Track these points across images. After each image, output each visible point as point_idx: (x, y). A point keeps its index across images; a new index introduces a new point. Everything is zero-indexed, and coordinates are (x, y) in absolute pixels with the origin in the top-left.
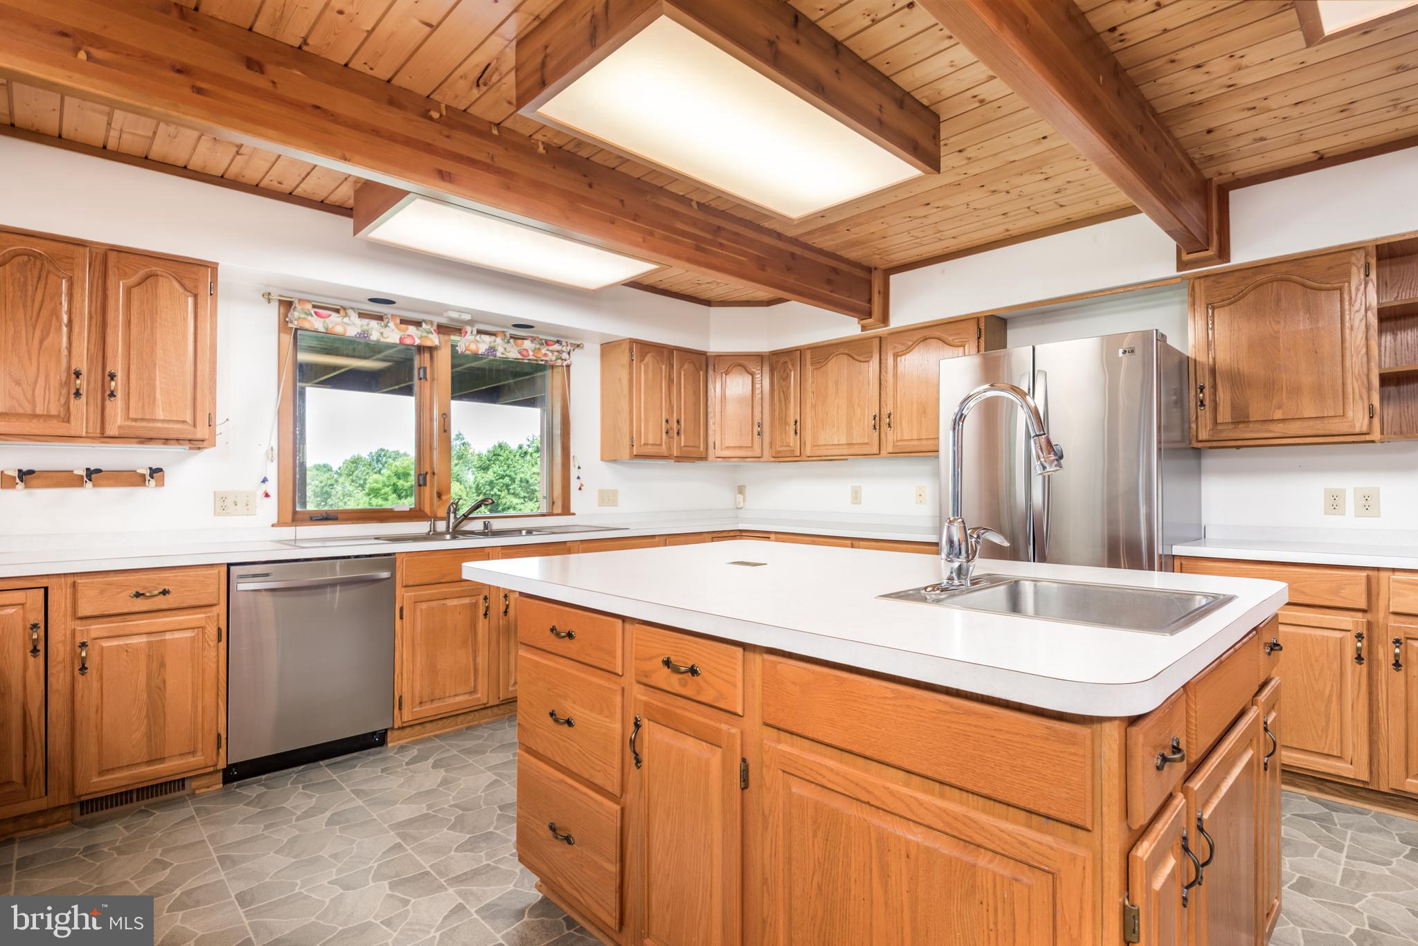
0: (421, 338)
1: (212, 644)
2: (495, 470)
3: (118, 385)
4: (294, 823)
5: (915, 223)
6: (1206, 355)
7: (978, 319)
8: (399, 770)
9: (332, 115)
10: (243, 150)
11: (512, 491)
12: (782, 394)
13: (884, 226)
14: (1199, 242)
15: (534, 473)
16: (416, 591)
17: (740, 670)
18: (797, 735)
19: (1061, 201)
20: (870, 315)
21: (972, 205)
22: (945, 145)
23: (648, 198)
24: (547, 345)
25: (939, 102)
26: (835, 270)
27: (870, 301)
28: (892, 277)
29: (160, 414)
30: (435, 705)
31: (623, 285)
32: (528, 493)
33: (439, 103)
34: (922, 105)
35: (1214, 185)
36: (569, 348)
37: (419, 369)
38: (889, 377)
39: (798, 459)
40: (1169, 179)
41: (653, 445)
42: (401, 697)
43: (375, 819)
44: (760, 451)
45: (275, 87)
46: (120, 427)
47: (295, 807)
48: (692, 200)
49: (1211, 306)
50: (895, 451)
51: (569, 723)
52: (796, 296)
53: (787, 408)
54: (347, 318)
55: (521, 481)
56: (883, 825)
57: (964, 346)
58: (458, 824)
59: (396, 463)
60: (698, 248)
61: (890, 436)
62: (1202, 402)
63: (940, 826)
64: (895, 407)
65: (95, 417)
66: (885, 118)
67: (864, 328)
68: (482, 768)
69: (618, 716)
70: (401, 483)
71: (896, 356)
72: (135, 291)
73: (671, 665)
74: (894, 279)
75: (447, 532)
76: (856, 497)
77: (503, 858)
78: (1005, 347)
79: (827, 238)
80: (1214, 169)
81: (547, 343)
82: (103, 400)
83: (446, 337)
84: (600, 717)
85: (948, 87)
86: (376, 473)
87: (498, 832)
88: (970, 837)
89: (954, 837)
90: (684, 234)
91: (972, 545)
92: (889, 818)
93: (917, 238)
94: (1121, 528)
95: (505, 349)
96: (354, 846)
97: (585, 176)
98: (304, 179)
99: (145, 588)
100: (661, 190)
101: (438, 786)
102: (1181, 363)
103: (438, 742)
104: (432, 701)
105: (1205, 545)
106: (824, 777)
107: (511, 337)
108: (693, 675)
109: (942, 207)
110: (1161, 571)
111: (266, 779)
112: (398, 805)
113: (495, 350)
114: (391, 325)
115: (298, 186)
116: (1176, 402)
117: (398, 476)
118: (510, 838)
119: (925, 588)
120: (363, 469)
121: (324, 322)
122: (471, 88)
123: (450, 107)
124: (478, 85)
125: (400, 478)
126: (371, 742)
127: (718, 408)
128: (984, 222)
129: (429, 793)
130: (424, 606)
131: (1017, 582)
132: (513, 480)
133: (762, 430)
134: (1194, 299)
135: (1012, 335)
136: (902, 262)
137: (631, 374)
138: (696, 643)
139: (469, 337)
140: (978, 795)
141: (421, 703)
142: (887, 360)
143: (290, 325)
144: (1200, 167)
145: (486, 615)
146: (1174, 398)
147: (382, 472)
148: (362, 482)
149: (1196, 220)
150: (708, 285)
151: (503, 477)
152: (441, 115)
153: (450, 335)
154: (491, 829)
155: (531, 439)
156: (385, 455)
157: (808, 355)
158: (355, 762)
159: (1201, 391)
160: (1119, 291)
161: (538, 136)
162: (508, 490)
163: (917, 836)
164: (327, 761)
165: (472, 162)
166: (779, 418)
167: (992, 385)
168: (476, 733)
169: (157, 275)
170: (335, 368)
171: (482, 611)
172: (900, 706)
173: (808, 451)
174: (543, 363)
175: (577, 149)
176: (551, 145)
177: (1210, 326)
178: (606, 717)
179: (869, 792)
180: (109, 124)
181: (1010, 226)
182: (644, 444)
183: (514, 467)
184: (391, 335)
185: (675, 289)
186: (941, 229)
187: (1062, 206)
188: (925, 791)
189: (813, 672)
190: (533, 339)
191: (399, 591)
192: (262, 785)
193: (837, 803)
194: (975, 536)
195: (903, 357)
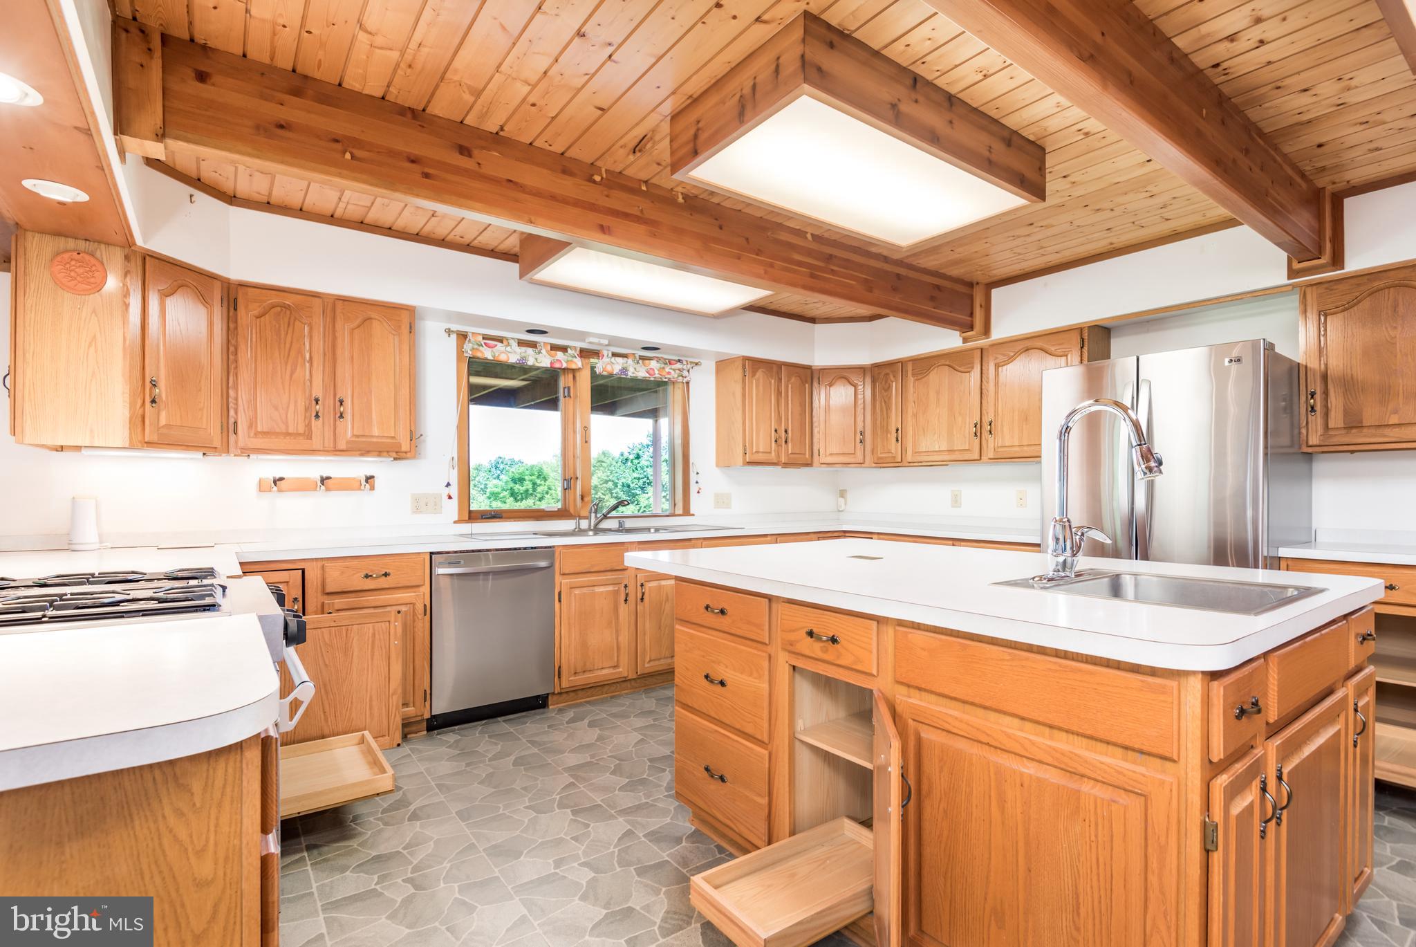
0: (567, 362)
1: (420, 617)
2: (599, 475)
3: (348, 408)
4: (487, 763)
5: (1019, 241)
6: (1317, 362)
7: (1081, 329)
8: (561, 727)
9: (521, 187)
10: (436, 214)
11: (615, 495)
12: (883, 404)
13: (988, 245)
14: (1310, 251)
15: (635, 478)
16: (570, 579)
17: (875, 639)
18: (925, 690)
19: (1167, 215)
20: (971, 328)
21: (1076, 223)
22: (1050, 172)
23: (769, 234)
24: (670, 364)
25: (1043, 138)
26: (938, 288)
27: (972, 315)
28: (993, 290)
29: (376, 432)
30: (586, 676)
31: (743, 309)
32: (629, 496)
33: (600, 168)
34: (1029, 140)
35: (1328, 194)
36: (689, 366)
37: (564, 388)
38: (991, 386)
39: (900, 464)
40: (1276, 195)
41: (763, 452)
42: (560, 667)
43: (550, 764)
44: (862, 457)
45: (480, 167)
46: (348, 442)
47: (487, 751)
48: (807, 233)
49: (1324, 313)
50: (996, 457)
51: (722, 683)
52: (894, 313)
53: (888, 416)
54: (509, 347)
55: (623, 486)
56: (1001, 761)
57: (1066, 356)
58: (617, 771)
59: (513, 470)
60: (812, 276)
61: (991, 443)
62: (1312, 408)
63: (1049, 760)
64: (996, 412)
65: (328, 434)
66: (994, 157)
67: (965, 340)
68: (629, 729)
69: (766, 677)
70: (517, 487)
71: (997, 366)
72: (356, 331)
73: (814, 635)
74: (995, 293)
75: (590, 529)
76: (956, 501)
77: (658, 798)
78: (1109, 357)
79: (932, 258)
80: (1327, 179)
81: (670, 362)
82: (335, 421)
83: (587, 361)
84: (750, 679)
85: (1053, 124)
86: (494, 479)
87: (650, 778)
88: (1076, 769)
89: (1062, 769)
90: (800, 264)
91: (1076, 541)
92: (1006, 755)
93: (1019, 254)
94: (1229, 531)
95: (635, 369)
96: (539, 782)
97: (716, 219)
98: (481, 233)
99: (372, 571)
100: (780, 226)
101: (596, 741)
102: (1291, 370)
103: (589, 707)
104: (584, 672)
105: (1315, 548)
106: (949, 724)
107: (640, 359)
108: (833, 643)
109: (1046, 226)
110: (1266, 569)
111: (458, 730)
112: (566, 754)
113: (626, 370)
114: (543, 351)
115: (475, 238)
116: (1285, 409)
117: (514, 481)
118: (661, 783)
119: (1033, 578)
120: (484, 475)
121: (492, 351)
122: (628, 154)
123: (609, 170)
124: (634, 152)
125: (516, 483)
126: (536, 704)
127: (822, 418)
128: (1087, 237)
129: (589, 746)
130: (577, 591)
131: (1118, 576)
132: (616, 485)
133: (864, 437)
134: (1305, 306)
135: (1116, 344)
136: (1004, 276)
137: (744, 388)
138: (836, 618)
139: (606, 360)
140: (1082, 736)
141: (575, 673)
142: (988, 370)
143: (465, 355)
144: (1311, 177)
145: (626, 600)
146: (1283, 404)
147: (501, 477)
148: (483, 486)
149: (1307, 230)
150: (815, 304)
151: (606, 482)
152: (602, 178)
153: (589, 358)
154: (645, 776)
155: (631, 447)
156: (502, 463)
157: (910, 367)
158: (525, 719)
159: (1312, 397)
160: (1227, 299)
161: (679, 189)
162: (612, 494)
163: (1029, 769)
164: (503, 718)
165: (626, 216)
166: (881, 426)
167: (1096, 401)
168: (619, 701)
169: (371, 319)
170: (485, 387)
171: (623, 598)
172: (1016, 666)
173: (909, 457)
174: (666, 380)
175: (711, 197)
176: (688, 195)
177: (1322, 333)
178: (755, 678)
179: (988, 735)
180: (340, 199)
181: (1114, 240)
182: (756, 452)
183: (616, 473)
184: (544, 360)
185: (784, 309)
186: (1044, 245)
187: (1167, 220)
188: (1036, 735)
189: (940, 640)
190: (658, 359)
191: (558, 578)
192: (456, 734)
193: (961, 744)
194: (1080, 534)
195: (1005, 367)
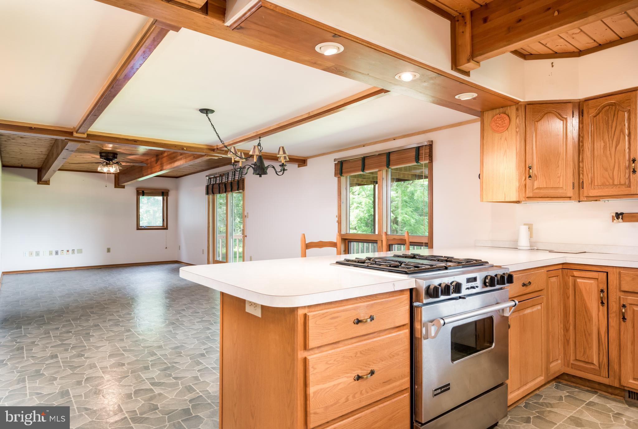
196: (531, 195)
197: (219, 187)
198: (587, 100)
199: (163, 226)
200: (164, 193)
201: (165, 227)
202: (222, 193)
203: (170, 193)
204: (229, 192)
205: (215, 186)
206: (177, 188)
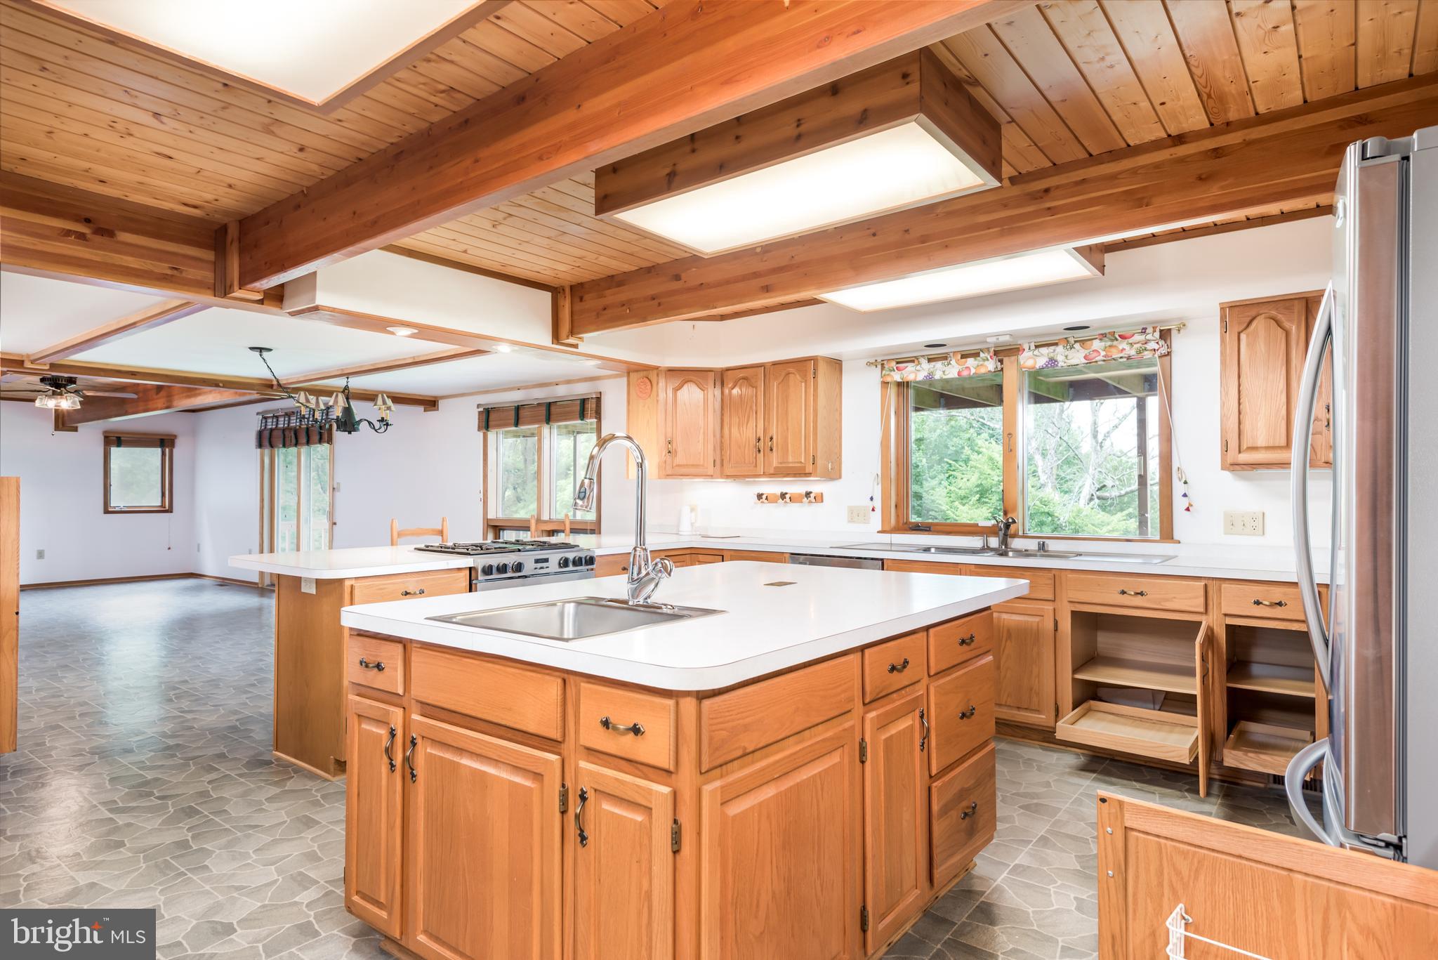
0: (977, 368)
3: (775, 443)
24: (1123, 338)
29: (790, 459)
41: (1266, 448)
46: (775, 468)
54: (918, 367)
72: (781, 385)
75: (1000, 549)
95: (1068, 356)
113: (1056, 361)
114: (953, 362)
121: (902, 373)
137: (1224, 352)
139: (1029, 354)
182: (1249, 447)
184: (952, 371)
190: (1099, 338)
196: (670, 473)
197: (284, 435)
198: (728, 369)
199: (163, 505)
200: (165, 442)
201: (167, 508)
202: (290, 446)
203: (178, 442)
204: (302, 444)
205: (275, 433)
206: (194, 433)
